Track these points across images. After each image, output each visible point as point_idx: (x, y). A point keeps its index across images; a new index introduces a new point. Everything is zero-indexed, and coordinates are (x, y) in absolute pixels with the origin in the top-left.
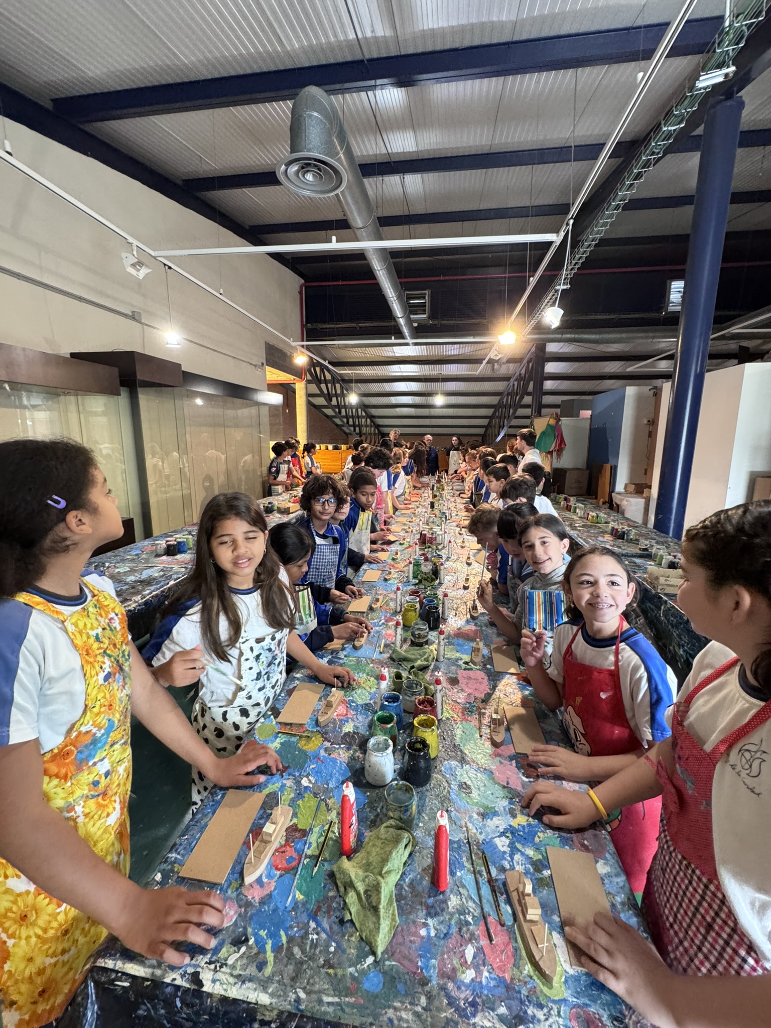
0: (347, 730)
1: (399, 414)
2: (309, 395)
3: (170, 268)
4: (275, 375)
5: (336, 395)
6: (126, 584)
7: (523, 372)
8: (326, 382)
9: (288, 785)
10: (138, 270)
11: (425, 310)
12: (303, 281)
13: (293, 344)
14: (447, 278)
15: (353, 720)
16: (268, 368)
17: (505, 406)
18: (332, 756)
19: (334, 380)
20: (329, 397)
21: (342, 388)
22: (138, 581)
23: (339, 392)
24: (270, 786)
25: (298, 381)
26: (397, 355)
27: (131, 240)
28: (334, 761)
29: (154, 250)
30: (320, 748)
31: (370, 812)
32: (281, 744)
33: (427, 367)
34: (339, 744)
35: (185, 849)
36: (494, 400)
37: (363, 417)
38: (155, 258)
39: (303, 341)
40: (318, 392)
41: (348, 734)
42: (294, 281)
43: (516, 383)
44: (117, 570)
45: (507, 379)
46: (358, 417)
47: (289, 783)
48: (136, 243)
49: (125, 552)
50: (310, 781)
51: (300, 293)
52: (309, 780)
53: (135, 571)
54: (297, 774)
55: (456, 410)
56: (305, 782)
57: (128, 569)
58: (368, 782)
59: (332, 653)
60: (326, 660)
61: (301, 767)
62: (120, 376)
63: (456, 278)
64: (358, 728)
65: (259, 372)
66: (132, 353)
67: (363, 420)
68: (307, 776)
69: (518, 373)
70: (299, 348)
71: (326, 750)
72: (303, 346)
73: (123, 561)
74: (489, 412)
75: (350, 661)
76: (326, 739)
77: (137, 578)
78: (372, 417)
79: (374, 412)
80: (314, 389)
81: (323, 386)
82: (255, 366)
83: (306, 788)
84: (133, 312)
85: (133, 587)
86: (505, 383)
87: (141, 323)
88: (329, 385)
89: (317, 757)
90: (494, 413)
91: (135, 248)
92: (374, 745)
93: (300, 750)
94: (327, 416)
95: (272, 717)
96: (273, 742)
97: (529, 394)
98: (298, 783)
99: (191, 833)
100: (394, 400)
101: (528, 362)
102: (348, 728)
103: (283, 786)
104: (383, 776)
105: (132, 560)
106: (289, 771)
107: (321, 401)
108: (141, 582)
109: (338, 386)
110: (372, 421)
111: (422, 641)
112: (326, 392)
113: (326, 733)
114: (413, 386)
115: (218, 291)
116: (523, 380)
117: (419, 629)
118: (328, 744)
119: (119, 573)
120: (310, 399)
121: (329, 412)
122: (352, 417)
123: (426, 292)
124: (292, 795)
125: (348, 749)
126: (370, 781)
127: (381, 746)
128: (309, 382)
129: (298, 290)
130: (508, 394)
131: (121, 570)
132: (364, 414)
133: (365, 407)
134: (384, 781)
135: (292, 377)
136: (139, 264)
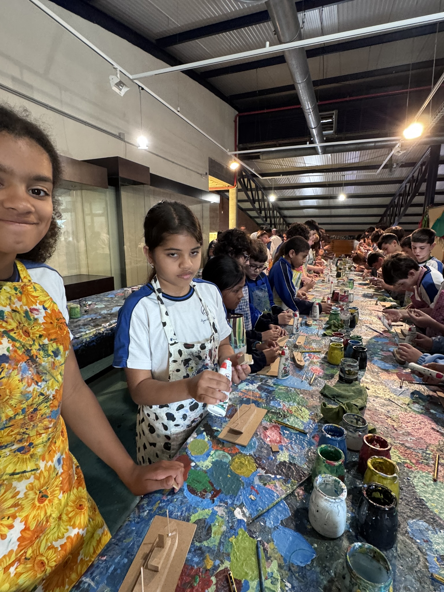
0: (282, 459)
1: (306, 214)
2: (239, 201)
3: (143, 89)
4: (214, 183)
5: (259, 200)
6: (100, 315)
7: (416, 175)
8: (251, 190)
9: (219, 513)
10: (120, 90)
11: (332, 127)
12: (237, 113)
13: (229, 153)
14: (352, 98)
15: (287, 449)
16: (210, 177)
17: (397, 206)
18: (267, 486)
19: (257, 189)
20: (253, 202)
21: (263, 194)
22: (109, 314)
23: (260, 198)
24: (200, 511)
25: (231, 188)
26: (307, 165)
27: (116, 66)
28: (270, 493)
29: (131, 74)
30: (254, 475)
31: (321, 573)
32: (213, 463)
33: (330, 174)
34: (275, 475)
35: (101, 573)
36: (387, 201)
37: (278, 217)
38: (132, 80)
39: (236, 151)
40: (246, 198)
41: (283, 463)
42: (230, 113)
43: (408, 185)
44: (96, 306)
45: (400, 181)
46: (274, 217)
47: (221, 511)
48: (119, 68)
49: (104, 296)
50: (244, 514)
51: (235, 121)
52: (243, 512)
53: (108, 307)
54: (229, 502)
55: (352, 210)
56: (238, 514)
57: (104, 306)
58: (313, 529)
59: (261, 381)
60: (256, 385)
61: (234, 495)
62: (108, 176)
63: (362, 97)
64: (293, 458)
65: (203, 179)
66: (117, 157)
67: (278, 219)
68: (241, 506)
69: (411, 176)
70: (234, 157)
71: (261, 477)
72: (235, 155)
73: (101, 301)
74: (381, 211)
75: (280, 389)
76: (260, 466)
77: (109, 312)
78: (284, 217)
79: (286, 213)
80: (243, 196)
81: (249, 193)
82: (201, 175)
83: (240, 521)
84: (120, 133)
85: (104, 318)
86: (398, 185)
87: (125, 141)
88: (254, 192)
89: (251, 485)
90: (386, 212)
91: (119, 72)
92: (321, 484)
93: (232, 474)
94: (251, 217)
95: (204, 433)
96: (204, 460)
97: (421, 194)
98: (231, 513)
99: (111, 554)
100: (302, 203)
101: (422, 165)
102: (283, 457)
103: (214, 513)
104: (335, 526)
105: (108, 301)
106: (221, 496)
107: (247, 205)
108: (111, 314)
109: (260, 192)
110: (284, 220)
111: (352, 377)
112: (251, 198)
113: (260, 458)
114: (318, 191)
115: (177, 109)
116: (415, 182)
117: (349, 366)
118: (263, 472)
119: (97, 308)
120: (239, 204)
121: (253, 214)
122: (270, 217)
123: (334, 112)
124: (224, 528)
125: (286, 481)
126: (318, 529)
127: (329, 487)
128: (239, 190)
129: (233, 119)
130: (400, 195)
131: (99, 306)
132: (278, 215)
133: (280, 209)
134: (335, 532)
135: (227, 184)
136: (120, 84)
